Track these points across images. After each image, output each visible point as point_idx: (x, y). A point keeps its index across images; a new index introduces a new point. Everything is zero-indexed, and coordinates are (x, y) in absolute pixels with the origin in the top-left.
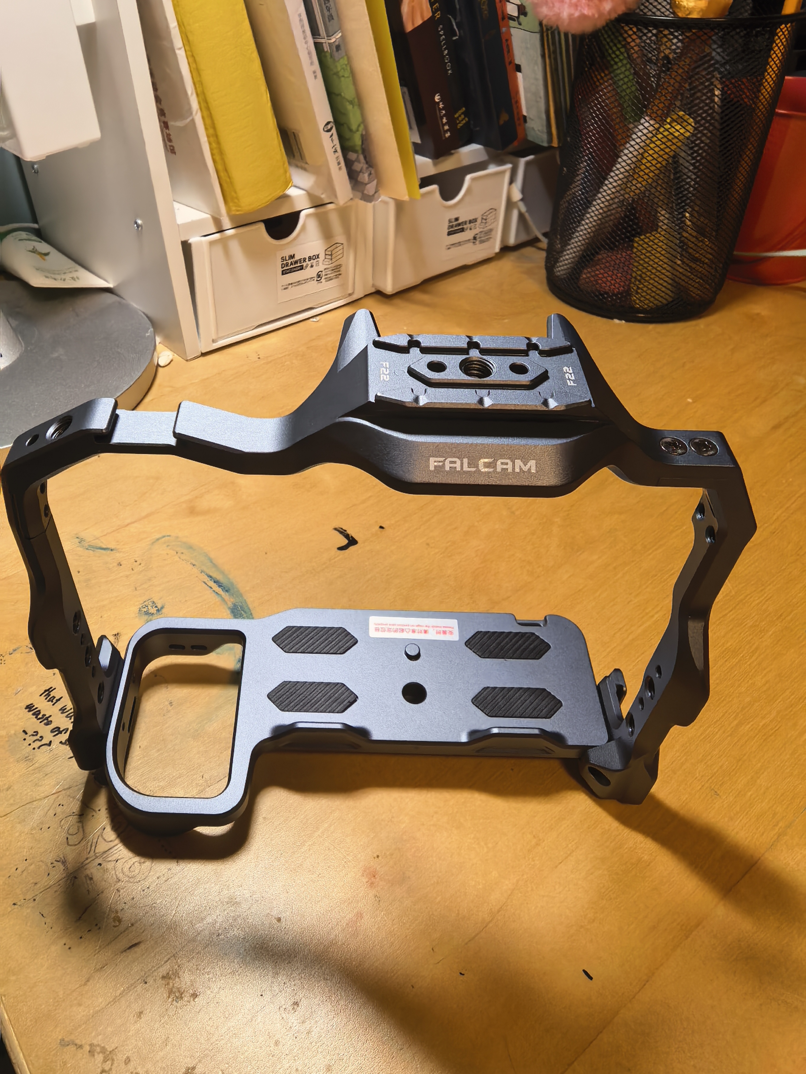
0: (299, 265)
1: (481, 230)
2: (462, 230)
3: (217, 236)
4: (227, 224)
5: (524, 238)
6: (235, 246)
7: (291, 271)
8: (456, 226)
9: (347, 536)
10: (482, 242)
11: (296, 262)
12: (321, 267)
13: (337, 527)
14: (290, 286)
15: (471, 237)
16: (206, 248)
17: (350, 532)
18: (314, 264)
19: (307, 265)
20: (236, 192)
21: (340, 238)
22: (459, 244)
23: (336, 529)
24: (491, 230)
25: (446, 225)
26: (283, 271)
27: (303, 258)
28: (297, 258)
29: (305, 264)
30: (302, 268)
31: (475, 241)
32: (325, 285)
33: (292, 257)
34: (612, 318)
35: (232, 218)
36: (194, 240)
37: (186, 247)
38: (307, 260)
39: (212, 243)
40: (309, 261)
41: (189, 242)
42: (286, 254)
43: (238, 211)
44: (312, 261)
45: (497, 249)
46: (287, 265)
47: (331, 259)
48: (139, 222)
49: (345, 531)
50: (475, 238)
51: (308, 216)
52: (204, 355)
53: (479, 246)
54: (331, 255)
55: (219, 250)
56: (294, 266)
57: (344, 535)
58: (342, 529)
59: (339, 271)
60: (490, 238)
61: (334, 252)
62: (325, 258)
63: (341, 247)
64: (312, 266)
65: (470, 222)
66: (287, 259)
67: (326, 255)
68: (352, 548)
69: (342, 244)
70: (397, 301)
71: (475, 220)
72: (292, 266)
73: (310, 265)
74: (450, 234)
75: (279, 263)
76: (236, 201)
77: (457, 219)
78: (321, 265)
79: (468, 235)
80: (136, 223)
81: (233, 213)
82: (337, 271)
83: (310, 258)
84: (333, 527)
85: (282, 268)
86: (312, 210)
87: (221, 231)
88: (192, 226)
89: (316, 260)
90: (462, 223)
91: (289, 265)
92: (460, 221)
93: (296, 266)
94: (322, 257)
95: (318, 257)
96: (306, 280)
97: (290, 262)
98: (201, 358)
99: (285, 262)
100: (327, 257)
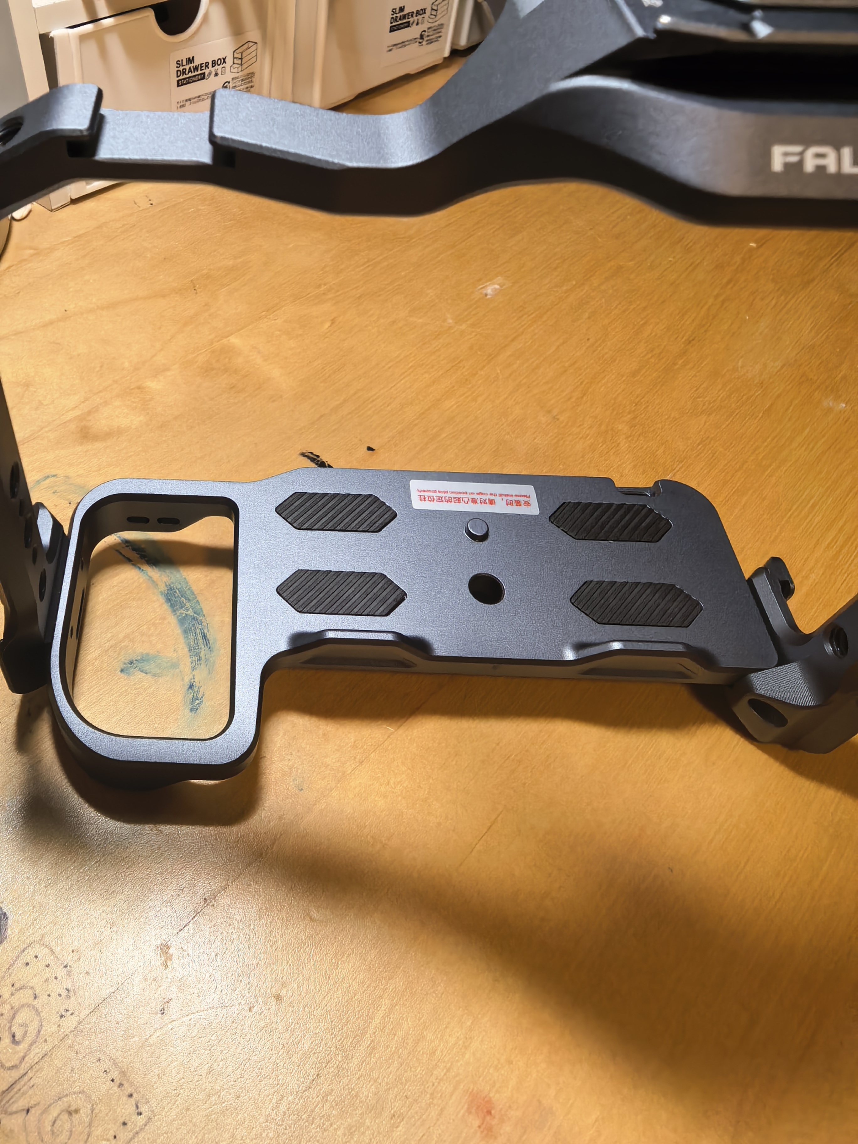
0: (200, 72)
1: (430, 25)
2: (408, 25)
3: (90, 27)
4: (103, 9)
6: (114, 44)
7: (189, 81)
8: (400, 19)
10: (430, 42)
11: (196, 69)
12: (228, 76)
13: (304, 451)
14: (188, 103)
15: (417, 35)
16: (74, 45)
17: (326, 458)
18: (219, 72)
19: (210, 74)
21: (253, 34)
22: (403, 44)
23: (303, 455)
24: (441, 26)
25: (389, 16)
26: (178, 81)
27: (204, 62)
28: (197, 62)
29: (207, 71)
30: (203, 77)
31: (421, 41)
33: (190, 60)
36: (59, 34)
37: (47, 43)
38: (210, 65)
39: (83, 38)
40: (213, 67)
41: (51, 35)
42: (183, 55)
44: (217, 67)
46: (184, 73)
47: (241, 64)
49: (318, 456)
50: (422, 37)
52: (75, 201)
54: (241, 59)
55: (92, 47)
56: (193, 74)
57: (317, 464)
58: (312, 453)
59: (251, 82)
60: (440, 37)
61: (244, 55)
62: (234, 63)
63: (254, 47)
64: (216, 75)
65: (418, 13)
66: (184, 63)
67: (234, 58)
69: (255, 43)
71: (424, 11)
72: (190, 75)
73: (214, 73)
74: (392, 30)
75: (174, 69)
77: (402, 9)
78: (229, 73)
79: (413, 32)
82: (249, 81)
83: (214, 63)
84: (300, 452)
85: (178, 77)
87: (95, 21)
88: (53, 11)
89: (221, 66)
90: (408, 14)
91: (187, 72)
92: (406, 11)
93: (196, 73)
94: (229, 61)
95: (224, 62)
96: (208, 95)
97: (187, 67)
98: (73, 207)
99: (181, 68)
100: (236, 61)
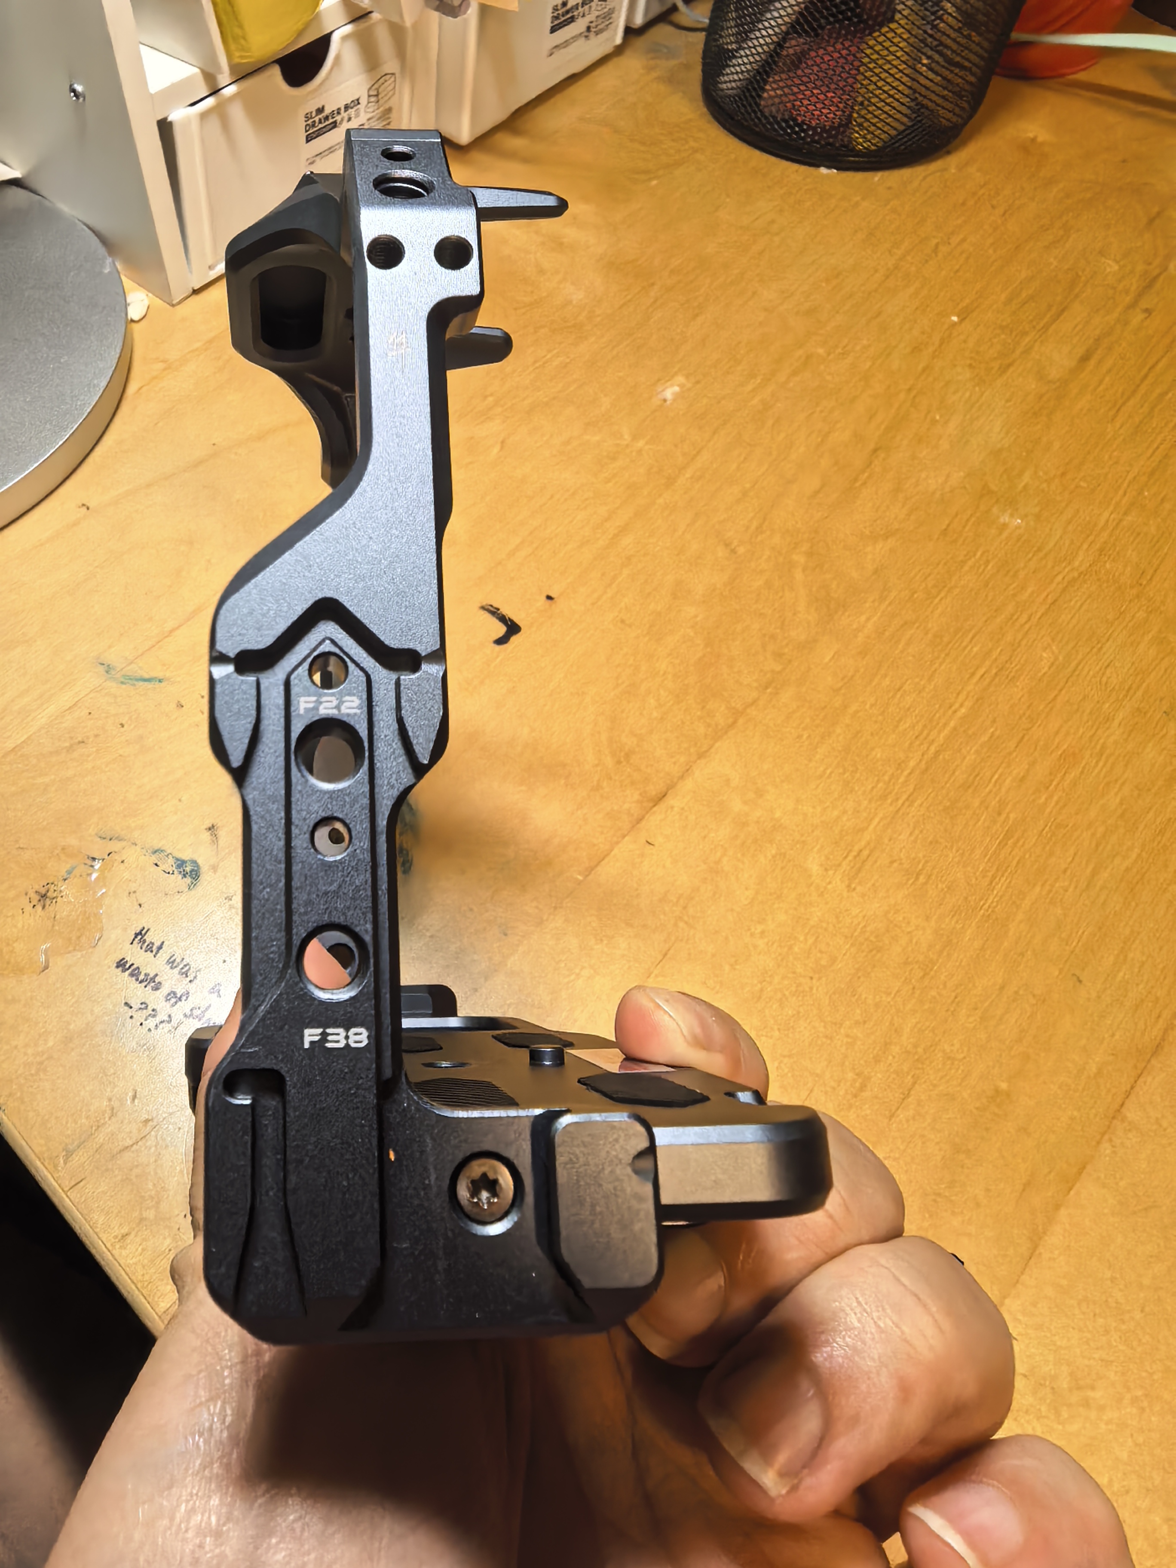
0: (331, 121)
1: (597, 13)
2: (572, 19)
3: (210, 102)
4: (224, 78)
5: (656, 10)
6: (238, 114)
7: (319, 133)
8: (563, 16)
9: (503, 619)
10: (597, 33)
11: (327, 118)
12: (363, 118)
13: (484, 604)
14: (318, 159)
15: (583, 29)
16: (195, 126)
17: (506, 611)
18: (353, 116)
19: (342, 120)
20: (241, 26)
21: (390, 65)
22: (566, 44)
23: (483, 608)
24: (612, 11)
25: (549, 15)
26: (307, 137)
27: (336, 109)
28: (327, 111)
29: (338, 118)
30: (335, 125)
31: (588, 34)
33: (320, 110)
34: (818, 166)
35: (233, 68)
36: (178, 115)
37: (165, 128)
38: (342, 111)
39: (204, 116)
40: (345, 111)
41: (169, 119)
42: (312, 107)
43: (246, 57)
44: (350, 110)
45: (618, 40)
46: (313, 126)
47: (378, 102)
48: (79, 88)
49: (498, 609)
50: (589, 29)
51: (345, 38)
52: (196, 292)
53: (594, 40)
54: (377, 95)
55: (214, 123)
56: (324, 125)
57: (497, 618)
58: (492, 606)
59: (389, 118)
60: (610, 23)
61: (380, 90)
62: (369, 103)
63: (393, 79)
64: (349, 119)
65: (584, 4)
66: (314, 114)
67: (369, 96)
68: (514, 639)
69: (393, 74)
70: (476, 156)
72: (321, 126)
73: (346, 119)
74: (553, 30)
75: (302, 124)
76: (242, 42)
77: (564, 4)
78: (363, 115)
79: (579, 26)
80: (74, 91)
81: (237, 60)
82: (385, 118)
83: (347, 107)
84: (480, 605)
85: (306, 131)
86: (349, 29)
87: (215, 92)
88: (173, 93)
89: (355, 108)
90: (572, 8)
91: (317, 124)
92: (569, 6)
93: (327, 123)
94: (364, 101)
95: (359, 103)
97: (317, 119)
98: (192, 298)
99: (310, 122)
100: (373, 99)
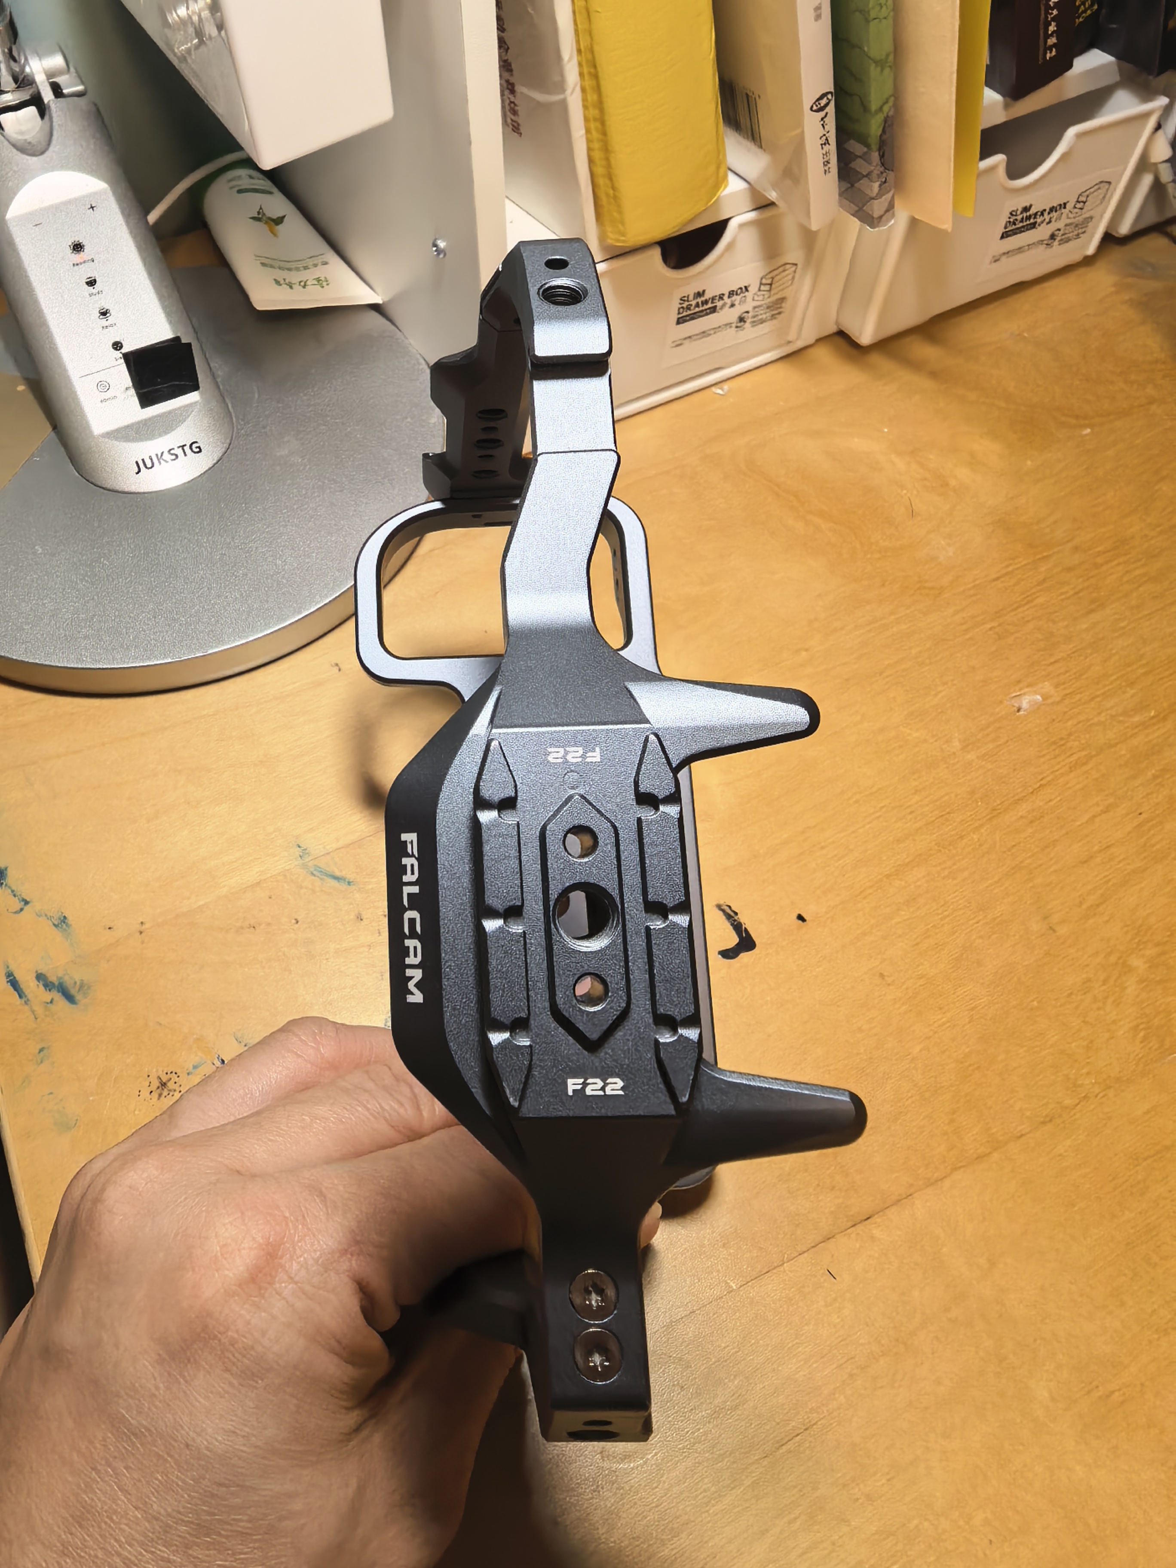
0: (709, 306)
1: (1069, 221)
2: (1033, 226)
5: (1150, 220)
8: (1021, 221)
9: (738, 927)
11: (706, 302)
12: (749, 305)
13: (722, 902)
14: (688, 341)
17: (745, 919)
18: (737, 303)
19: (724, 306)
20: (621, 213)
21: (793, 255)
22: (1020, 250)
23: (719, 907)
25: (1004, 218)
26: (679, 319)
27: (718, 294)
28: (707, 296)
29: (719, 304)
30: (714, 310)
31: (1050, 242)
32: (749, 331)
33: (699, 294)
38: (726, 297)
40: (729, 297)
42: (690, 290)
43: (619, 241)
44: (735, 297)
45: (1091, 250)
46: (688, 308)
47: (770, 291)
48: (441, 244)
49: (736, 914)
50: (1053, 237)
51: (742, 225)
53: (1057, 249)
54: (772, 284)
56: (701, 309)
57: (732, 925)
58: (730, 907)
60: (1084, 232)
61: (776, 279)
62: (759, 290)
63: (792, 270)
64: (733, 305)
65: (1053, 210)
66: (691, 298)
67: (761, 284)
68: (744, 957)
70: (877, 358)
71: (1062, 206)
72: (697, 310)
73: (729, 304)
74: (1005, 235)
75: (676, 304)
76: (619, 226)
77: (1026, 209)
78: (750, 302)
79: (1040, 233)
80: (437, 246)
81: (607, 241)
82: (776, 307)
83: (732, 294)
84: (715, 903)
85: (679, 313)
86: (752, 215)
89: (742, 295)
91: (692, 308)
92: (1033, 211)
93: (704, 307)
94: (753, 289)
95: (747, 290)
96: (717, 329)
97: (694, 303)
99: (685, 303)
100: (763, 288)
